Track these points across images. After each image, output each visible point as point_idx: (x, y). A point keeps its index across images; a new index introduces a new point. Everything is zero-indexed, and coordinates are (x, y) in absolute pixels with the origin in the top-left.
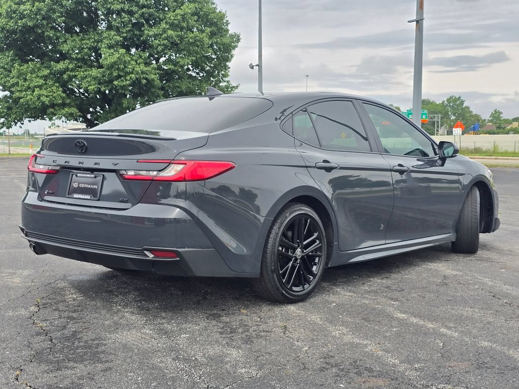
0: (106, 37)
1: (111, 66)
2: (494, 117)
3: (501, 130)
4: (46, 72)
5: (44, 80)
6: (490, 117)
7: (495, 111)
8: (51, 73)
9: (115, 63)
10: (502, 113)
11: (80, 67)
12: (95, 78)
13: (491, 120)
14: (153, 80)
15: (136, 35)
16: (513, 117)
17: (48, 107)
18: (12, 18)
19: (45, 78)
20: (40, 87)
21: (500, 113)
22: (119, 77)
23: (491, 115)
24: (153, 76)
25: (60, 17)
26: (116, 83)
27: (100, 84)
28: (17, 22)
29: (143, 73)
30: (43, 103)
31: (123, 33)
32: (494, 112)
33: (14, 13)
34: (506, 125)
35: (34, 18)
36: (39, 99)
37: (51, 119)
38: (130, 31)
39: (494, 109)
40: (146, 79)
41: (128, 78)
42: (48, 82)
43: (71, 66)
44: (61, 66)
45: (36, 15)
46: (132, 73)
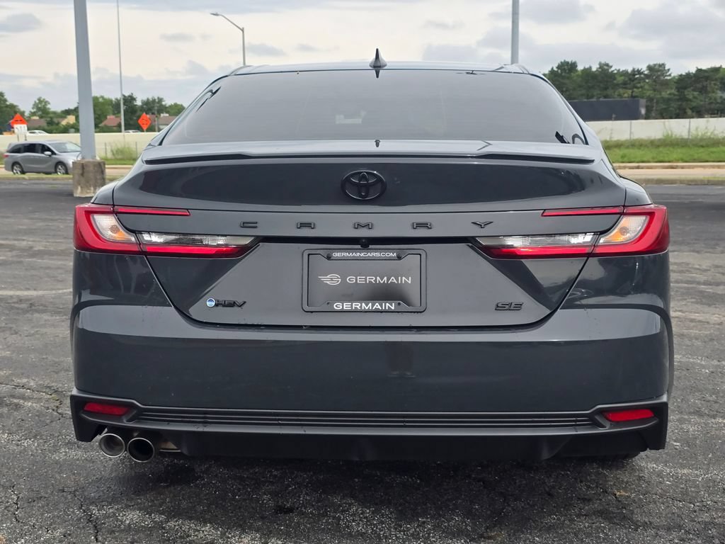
2: (39, 109)
3: (54, 127)
6: (33, 108)
7: (39, 100)
10: (49, 103)
13: (34, 112)
16: (63, 109)
21: (47, 103)
23: (34, 105)
32: (37, 101)
34: (60, 120)
39: (38, 97)
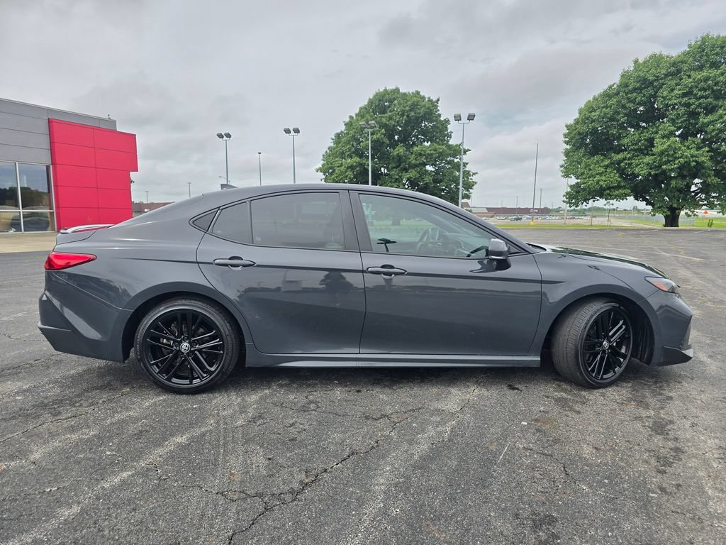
0: (662, 129)
1: (662, 153)
4: (607, 162)
5: (606, 169)
8: (612, 163)
9: (666, 150)
11: (638, 156)
12: (648, 164)
14: (704, 162)
15: (692, 124)
17: (604, 190)
18: (585, 123)
19: (607, 167)
20: (601, 174)
22: (669, 161)
24: (703, 159)
25: (623, 117)
26: (664, 167)
27: (651, 169)
28: (588, 126)
29: (692, 156)
30: (601, 186)
31: (678, 123)
33: (588, 119)
35: (601, 121)
36: (598, 183)
37: (606, 199)
38: (685, 121)
40: (696, 161)
41: (677, 162)
42: (608, 170)
43: (629, 156)
44: (620, 156)
45: (603, 118)
46: (681, 157)
